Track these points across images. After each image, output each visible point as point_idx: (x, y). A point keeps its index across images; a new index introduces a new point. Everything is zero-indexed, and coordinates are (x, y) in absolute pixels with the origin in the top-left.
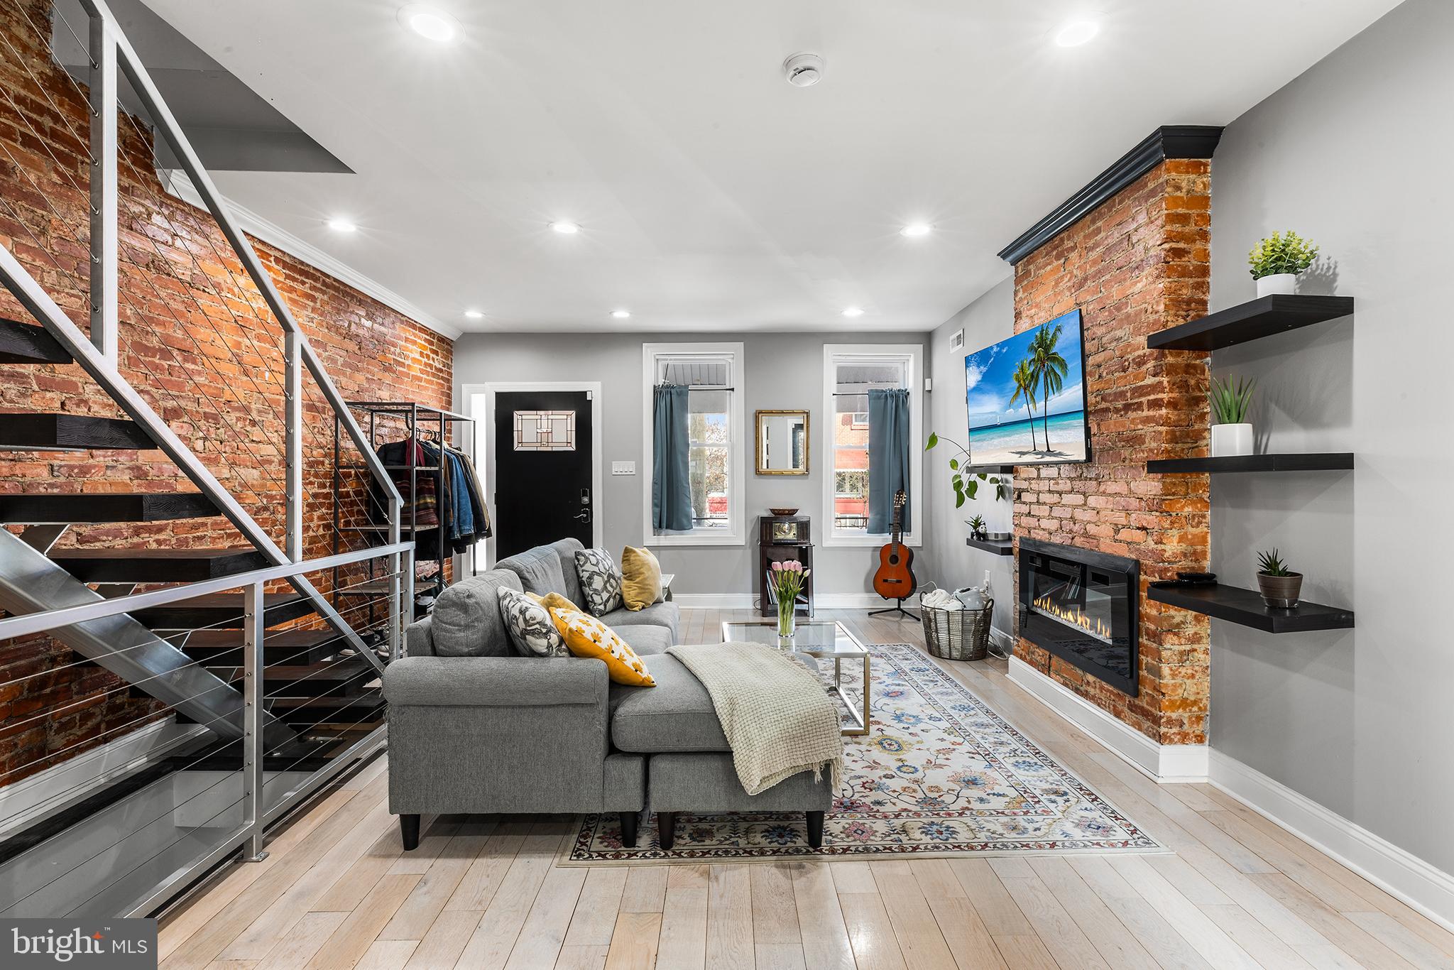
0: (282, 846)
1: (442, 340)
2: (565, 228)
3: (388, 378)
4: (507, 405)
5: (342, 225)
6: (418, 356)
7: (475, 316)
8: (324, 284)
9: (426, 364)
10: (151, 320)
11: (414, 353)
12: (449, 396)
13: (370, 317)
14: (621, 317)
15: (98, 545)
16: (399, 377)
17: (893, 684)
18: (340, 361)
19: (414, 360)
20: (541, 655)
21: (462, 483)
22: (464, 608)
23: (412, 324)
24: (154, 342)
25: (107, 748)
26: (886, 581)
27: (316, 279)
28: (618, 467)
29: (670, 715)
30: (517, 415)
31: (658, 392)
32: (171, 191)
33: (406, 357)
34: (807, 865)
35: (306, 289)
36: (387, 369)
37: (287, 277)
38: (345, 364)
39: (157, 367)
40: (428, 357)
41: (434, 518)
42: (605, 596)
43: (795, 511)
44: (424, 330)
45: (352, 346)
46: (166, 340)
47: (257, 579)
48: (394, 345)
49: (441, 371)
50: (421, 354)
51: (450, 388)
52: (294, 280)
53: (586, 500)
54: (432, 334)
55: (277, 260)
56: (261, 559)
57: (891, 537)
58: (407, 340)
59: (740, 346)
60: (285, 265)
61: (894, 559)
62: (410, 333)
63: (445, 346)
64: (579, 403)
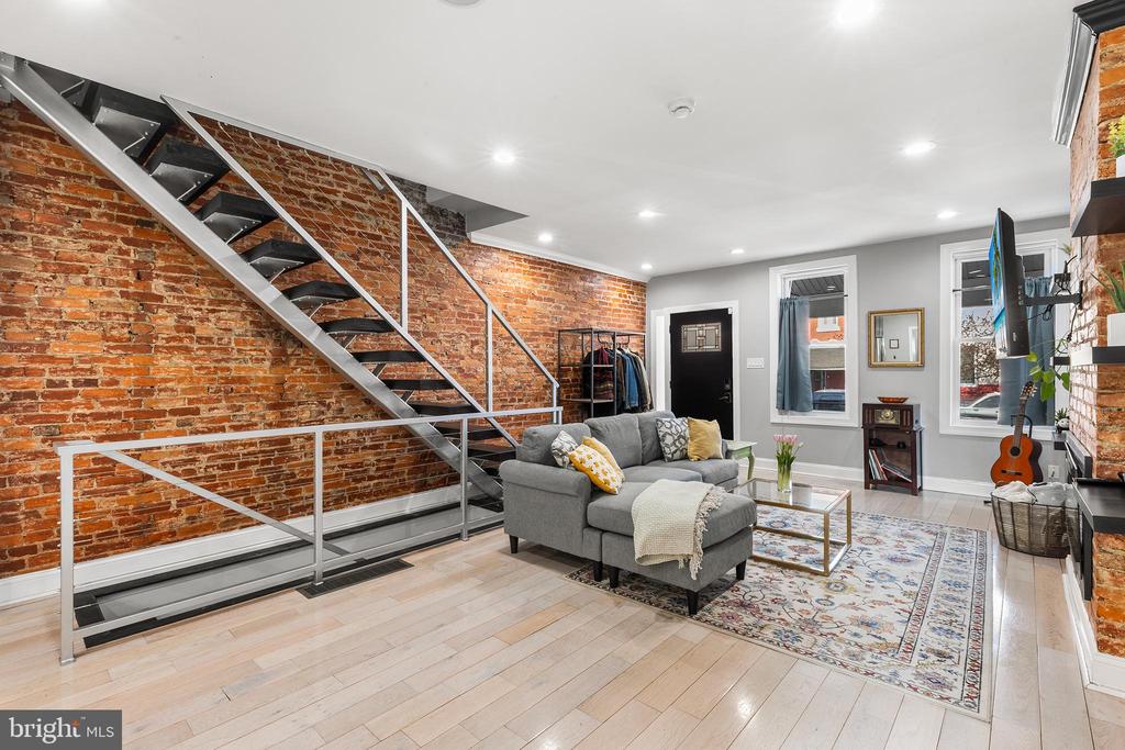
0: (476, 538)
1: (637, 284)
2: (647, 214)
3: (595, 313)
4: (678, 321)
5: (546, 238)
6: (618, 297)
7: (647, 268)
8: (553, 266)
9: (624, 301)
10: (465, 301)
11: (613, 296)
12: (643, 319)
13: (582, 279)
14: (739, 253)
15: (444, 401)
16: (603, 312)
17: (913, 555)
18: (563, 307)
19: (614, 300)
20: (560, 467)
21: (633, 374)
22: (531, 438)
23: (613, 278)
24: (467, 311)
25: (448, 488)
26: (1004, 472)
27: (548, 265)
28: (752, 362)
29: (611, 510)
30: (684, 328)
31: (783, 304)
32: (473, 241)
33: (608, 299)
34: (675, 619)
35: (542, 272)
36: (596, 307)
37: (531, 268)
38: (566, 308)
39: (468, 323)
40: (625, 296)
41: (612, 395)
42: (673, 449)
43: (906, 399)
44: (621, 280)
45: (572, 298)
46: (472, 309)
47: (465, 418)
48: (600, 293)
49: (636, 304)
50: (620, 295)
51: (644, 314)
52: (535, 268)
53: (728, 386)
54: (629, 282)
55: (525, 260)
56: (472, 409)
57: (1013, 428)
58: (608, 288)
59: (853, 258)
60: (530, 262)
61: (1015, 451)
62: (611, 284)
63: (640, 287)
64: (723, 317)
